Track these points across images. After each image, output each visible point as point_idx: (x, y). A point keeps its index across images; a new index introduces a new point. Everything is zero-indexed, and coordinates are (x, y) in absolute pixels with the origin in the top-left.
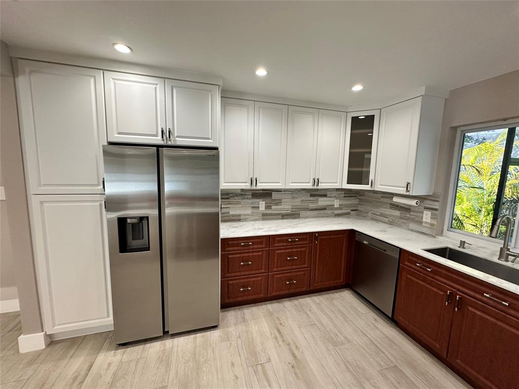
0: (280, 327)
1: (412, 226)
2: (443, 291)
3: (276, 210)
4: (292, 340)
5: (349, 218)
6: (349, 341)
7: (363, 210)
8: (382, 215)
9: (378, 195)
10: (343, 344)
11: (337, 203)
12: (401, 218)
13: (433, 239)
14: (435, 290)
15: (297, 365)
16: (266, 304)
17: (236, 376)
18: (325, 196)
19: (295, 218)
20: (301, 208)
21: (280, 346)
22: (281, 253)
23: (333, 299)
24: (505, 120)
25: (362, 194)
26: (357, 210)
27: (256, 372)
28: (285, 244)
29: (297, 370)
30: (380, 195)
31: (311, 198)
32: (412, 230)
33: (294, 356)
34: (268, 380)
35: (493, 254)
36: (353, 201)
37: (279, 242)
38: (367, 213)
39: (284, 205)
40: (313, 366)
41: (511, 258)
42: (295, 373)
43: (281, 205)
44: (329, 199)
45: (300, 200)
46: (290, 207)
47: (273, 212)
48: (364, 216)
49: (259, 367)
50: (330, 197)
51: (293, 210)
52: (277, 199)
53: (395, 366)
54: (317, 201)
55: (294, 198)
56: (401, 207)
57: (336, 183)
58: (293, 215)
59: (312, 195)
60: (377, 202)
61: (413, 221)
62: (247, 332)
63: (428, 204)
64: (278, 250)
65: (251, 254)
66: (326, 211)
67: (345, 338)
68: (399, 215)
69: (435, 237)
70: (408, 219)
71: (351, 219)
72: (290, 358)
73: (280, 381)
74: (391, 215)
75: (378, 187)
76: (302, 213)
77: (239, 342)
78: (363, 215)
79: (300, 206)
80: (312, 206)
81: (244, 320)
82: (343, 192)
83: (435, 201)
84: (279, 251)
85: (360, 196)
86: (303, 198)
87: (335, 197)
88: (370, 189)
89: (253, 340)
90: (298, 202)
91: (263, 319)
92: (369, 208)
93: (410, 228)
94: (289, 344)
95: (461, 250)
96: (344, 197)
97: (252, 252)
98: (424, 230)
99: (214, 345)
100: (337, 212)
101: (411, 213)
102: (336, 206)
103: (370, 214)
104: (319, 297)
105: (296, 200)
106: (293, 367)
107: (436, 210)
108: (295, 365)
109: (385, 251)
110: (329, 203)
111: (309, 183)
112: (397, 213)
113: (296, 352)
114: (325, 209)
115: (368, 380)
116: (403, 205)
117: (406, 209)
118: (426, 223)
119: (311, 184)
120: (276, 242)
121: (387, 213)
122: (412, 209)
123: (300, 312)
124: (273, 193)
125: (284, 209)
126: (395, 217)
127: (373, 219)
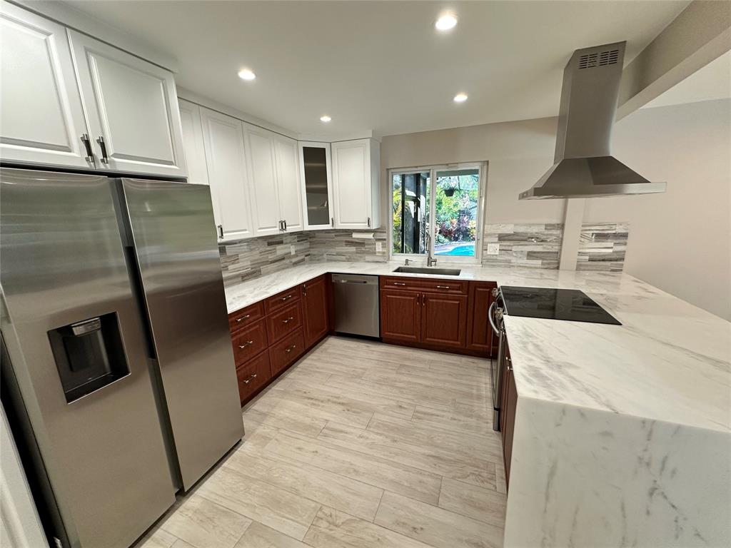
0: (308, 395)
1: (368, 258)
2: (414, 296)
3: (235, 270)
4: (328, 396)
5: (304, 264)
6: (365, 369)
7: (316, 253)
8: (338, 254)
9: (331, 234)
10: (363, 373)
11: (293, 250)
12: (357, 253)
13: (386, 265)
14: (408, 298)
15: (349, 407)
16: (270, 389)
17: (314, 452)
18: (281, 242)
19: (257, 277)
20: (259, 263)
21: (323, 406)
22: (277, 317)
23: (326, 349)
24: (417, 167)
25: (313, 235)
26: (309, 255)
27: (326, 436)
28: (279, 306)
29: (353, 410)
30: (333, 234)
31: (269, 248)
32: (368, 262)
33: (343, 404)
34: (342, 432)
35: (423, 264)
36: (306, 245)
37: (274, 304)
38: (323, 255)
39: (242, 261)
40: (360, 399)
41: (433, 263)
42: (354, 412)
43: (238, 262)
44: (286, 246)
45: (258, 252)
46: (249, 263)
47: (231, 274)
48: (318, 260)
49: (325, 431)
50: (286, 243)
51: (253, 266)
52: (232, 256)
53: (401, 365)
54: (274, 251)
55: (251, 250)
56: (356, 243)
57: (298, 225)
58: (254, 272)
59: (269, 244)
60: (330, 241)
61: (368, 253)
62: (281, 420)
63: (379, 236)
64: (272, 316)
65: (248, 331)
66: (284, 261)
67: (361, 368)
68: (355, 250)
69: (386, 263)
70: (364, 253)
71: (306, 266)
72: (340, 408)
73: (350, 425)
74: (347, 253)
75: (339, 226)
76: (263, 269)
77: (284, 432)
78: (317, 258)
79: (260, 259)
80: (271, 257)
81: (264, 415)
82: (296, 236)
83: (383, 232)
84: (275, 317)
85: (310, 238)
86: (261, 249)
87: (290, 243)
88: (332, 228)
89: (294, 420)
90: (256, 255)
91: (283, 400)
92: (324, 250)
93: (367, 260)
94: (329, 400)
95: (407, 266)
96: (298, 241)
97: (249, 328)
98: (377, 259)
99: (259, 454)
100: (294, 260)
101: (366, 247)
102: (293, 253)
103: (325, 256)
104: (314, 354)
105: (255, 253)
106: (348, 410)
107: (385, 240)
108: (349, 408)
109: (365, 282)
110: (287, 251)
111: (275, 227)
112: (353, 249)
113: (340, 401)
114: (284, 259)
115: (395, 381)
116: (357, 241)
117: (361, 243)
118: (379, 252)
119: (278, 229)
120: (270, 305)
121: (343, 251)
122: (366, 243)
123: (310, 374)
124: (227, 246)
125: (243, 268)
126: (352, 253)
127: (329, 261)
